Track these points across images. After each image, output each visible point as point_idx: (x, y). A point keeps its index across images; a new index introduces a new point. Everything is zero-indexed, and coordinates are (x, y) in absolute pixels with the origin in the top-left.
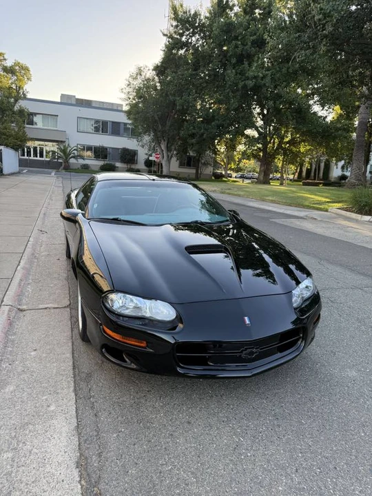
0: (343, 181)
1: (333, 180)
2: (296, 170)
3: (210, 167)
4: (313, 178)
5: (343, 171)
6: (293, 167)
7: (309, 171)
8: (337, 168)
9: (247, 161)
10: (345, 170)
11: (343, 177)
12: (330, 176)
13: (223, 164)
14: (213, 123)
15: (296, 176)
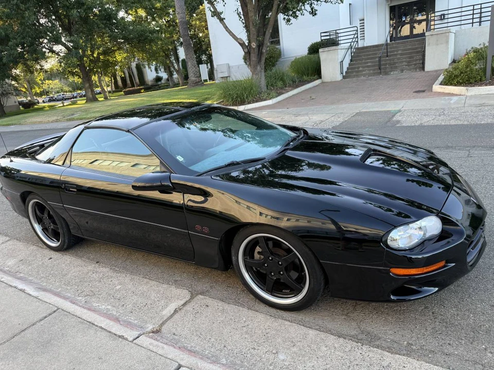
0: (160, 83)
1: (150, 83)
2: (111, 80)
3: (12, 97)
4: (130, 86)
5: (157, 73)
6: (107, 79)
7: (123, 80)
8: (151, 71)
9: (51, 82)
10: (160, 72)
11: (158, 79)
12: (146, 79)
13: (24, 90)
14: (10, 43)
15: (113, 87)
